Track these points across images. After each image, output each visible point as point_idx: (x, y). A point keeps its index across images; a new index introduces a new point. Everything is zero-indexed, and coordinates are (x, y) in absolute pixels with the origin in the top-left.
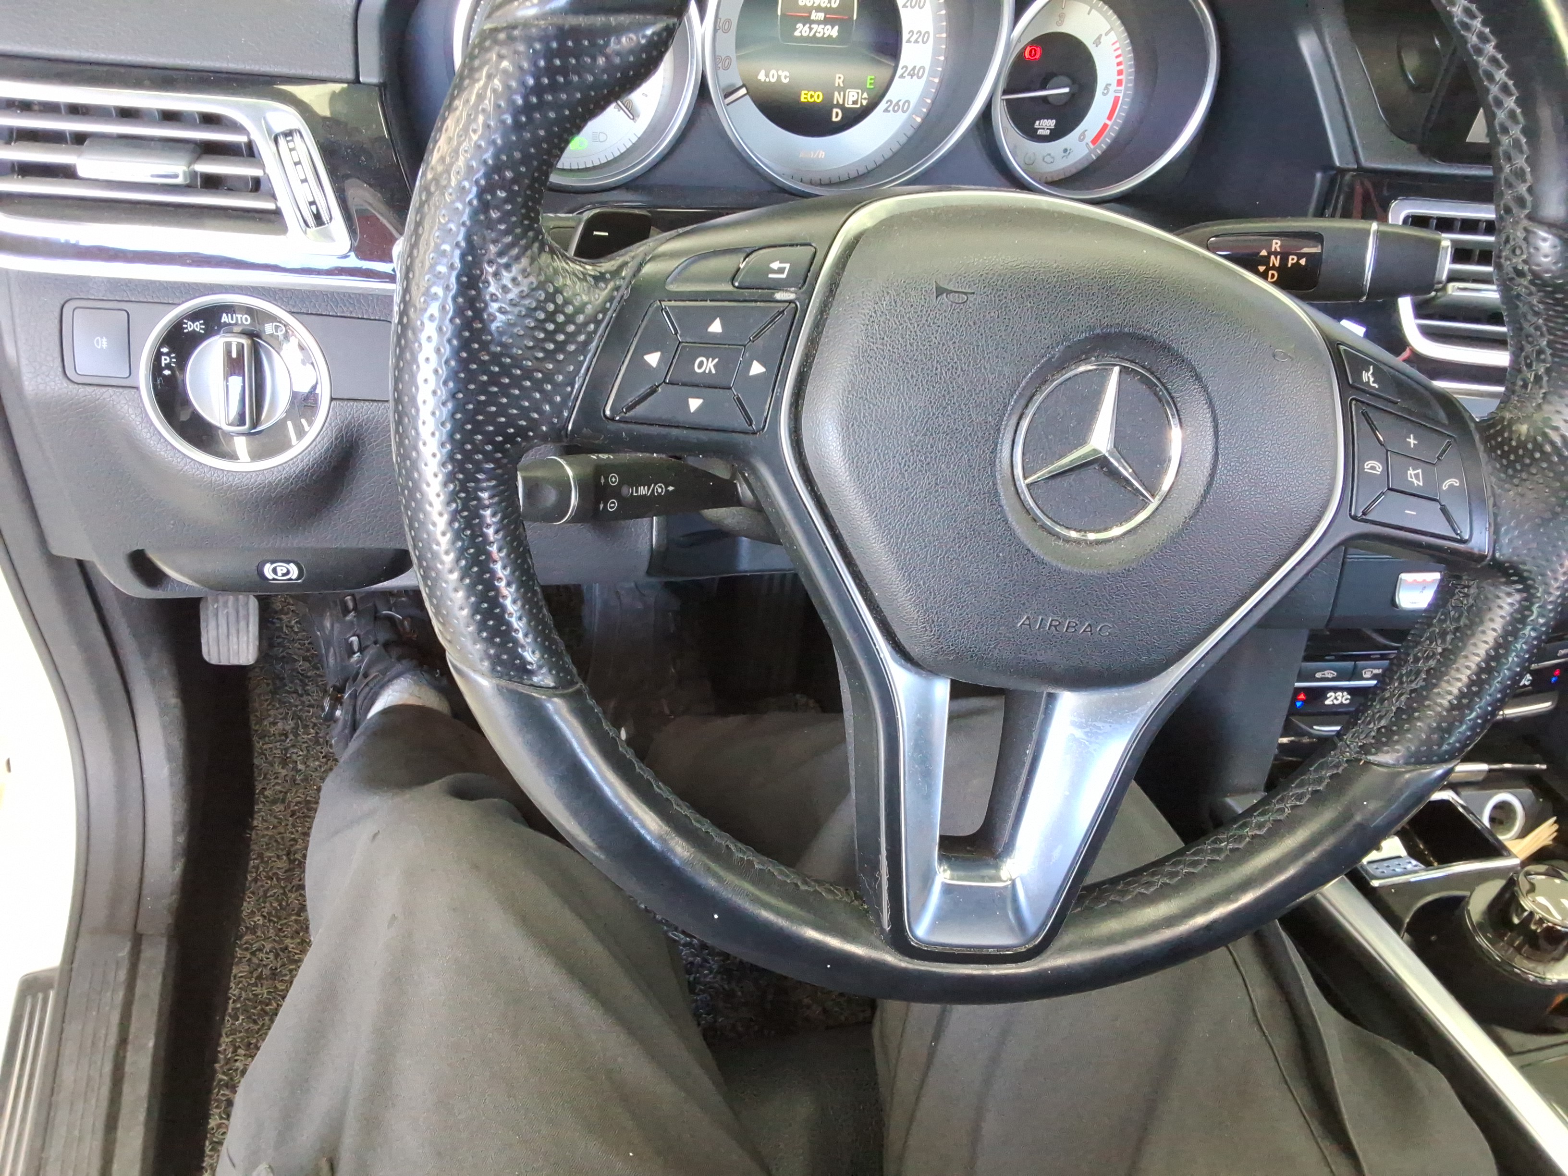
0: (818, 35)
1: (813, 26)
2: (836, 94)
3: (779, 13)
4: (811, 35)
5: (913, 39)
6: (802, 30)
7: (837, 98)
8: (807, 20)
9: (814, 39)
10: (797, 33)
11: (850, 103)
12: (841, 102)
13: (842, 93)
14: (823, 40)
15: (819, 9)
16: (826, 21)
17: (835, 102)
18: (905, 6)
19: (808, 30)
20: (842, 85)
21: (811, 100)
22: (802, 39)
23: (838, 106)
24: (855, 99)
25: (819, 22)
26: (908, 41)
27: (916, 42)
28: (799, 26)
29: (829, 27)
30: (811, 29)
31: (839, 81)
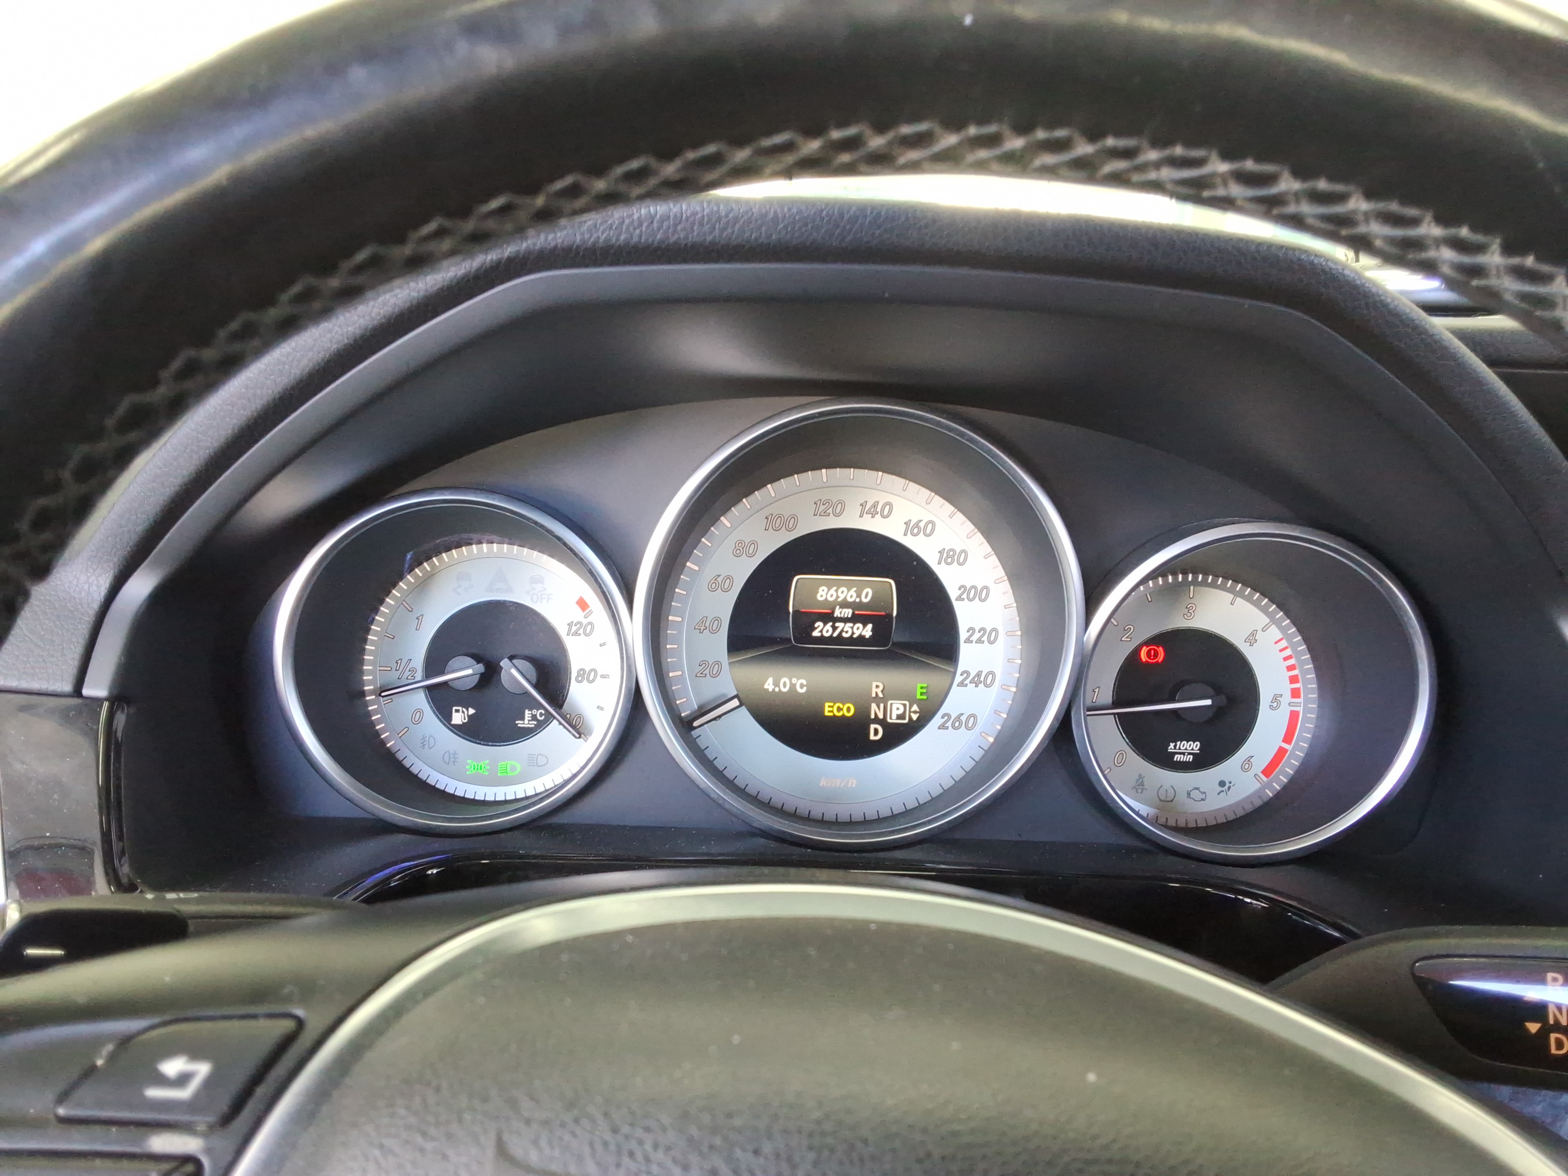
0: (844, 635)
1: (837, 624)
2: (874, 706)
3: (791, 610)
4: (835, 635)
5: (974, 638)
6: (822, 630)
7: (875, 710)
8: (828, 617)
9: (839, 640)
10: (816, 633)
11: (894, 717)
12: (881, 716)
13: (882, 705)
14: (851, 641)
15: (844, 605)
16: (854, 619)
17: (873, 716)
18: (959, 598)
19: (831, 630)
20: (881, 695)
21: (840, 714)
22: (822, 640)
23: (877, 720)
24: (901, 711)
25: (845, 620)
26: (968, 641)
27: (979, 641)
28: (819, 624)
29: (860, 625)
30: (834, 628)
31: (876, 689)
